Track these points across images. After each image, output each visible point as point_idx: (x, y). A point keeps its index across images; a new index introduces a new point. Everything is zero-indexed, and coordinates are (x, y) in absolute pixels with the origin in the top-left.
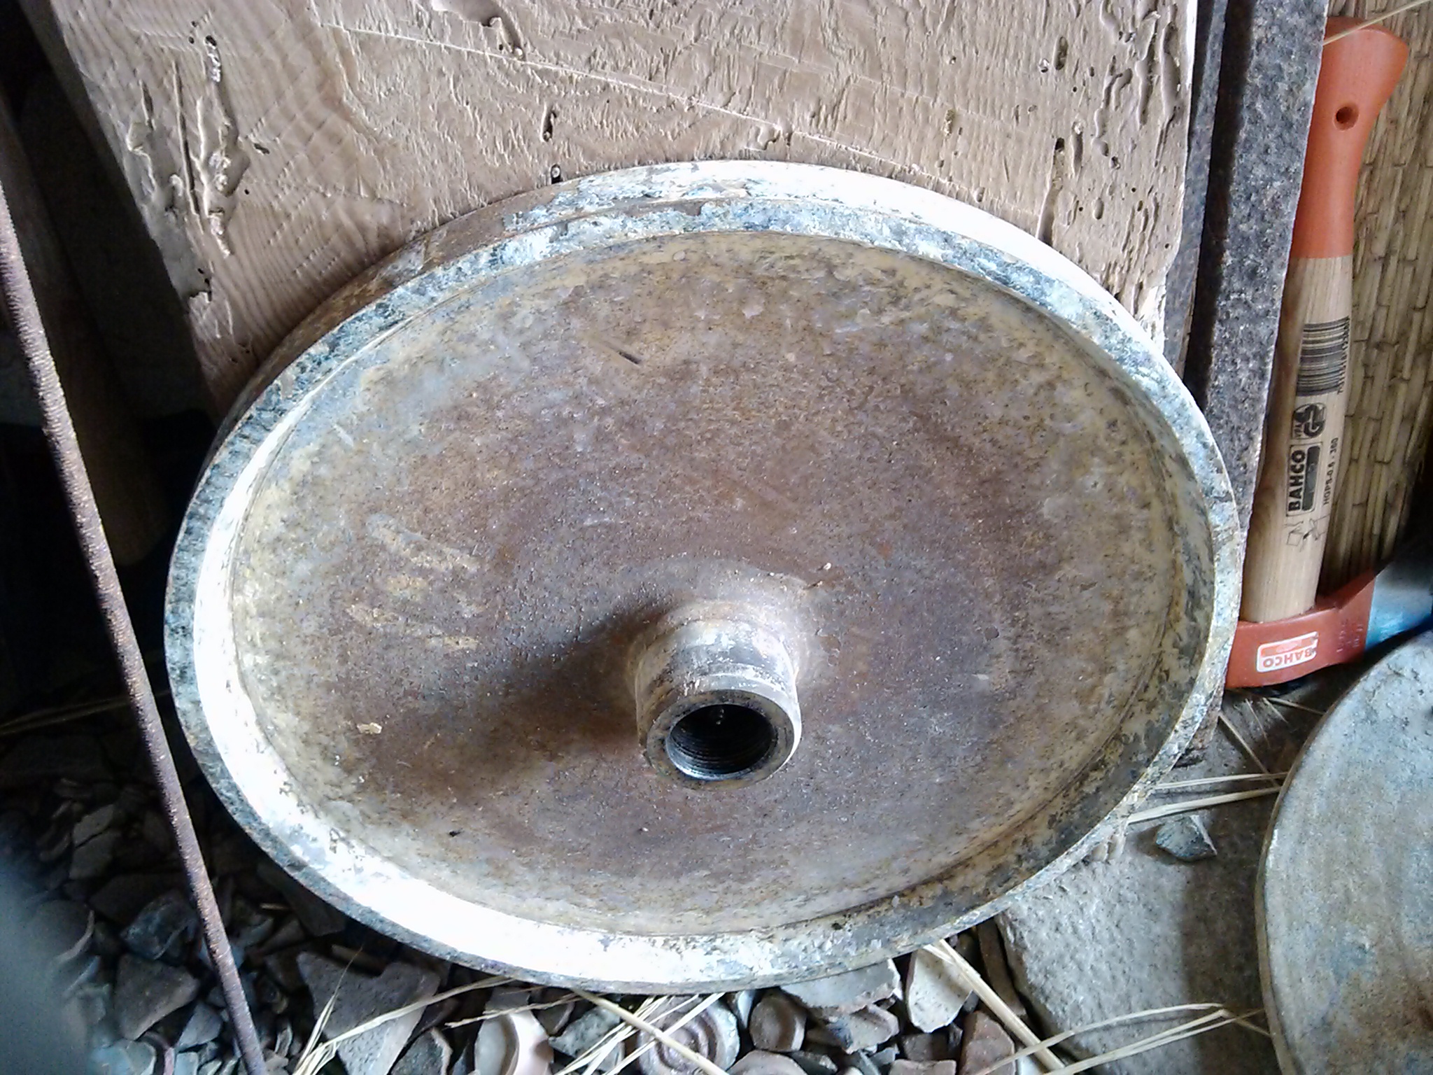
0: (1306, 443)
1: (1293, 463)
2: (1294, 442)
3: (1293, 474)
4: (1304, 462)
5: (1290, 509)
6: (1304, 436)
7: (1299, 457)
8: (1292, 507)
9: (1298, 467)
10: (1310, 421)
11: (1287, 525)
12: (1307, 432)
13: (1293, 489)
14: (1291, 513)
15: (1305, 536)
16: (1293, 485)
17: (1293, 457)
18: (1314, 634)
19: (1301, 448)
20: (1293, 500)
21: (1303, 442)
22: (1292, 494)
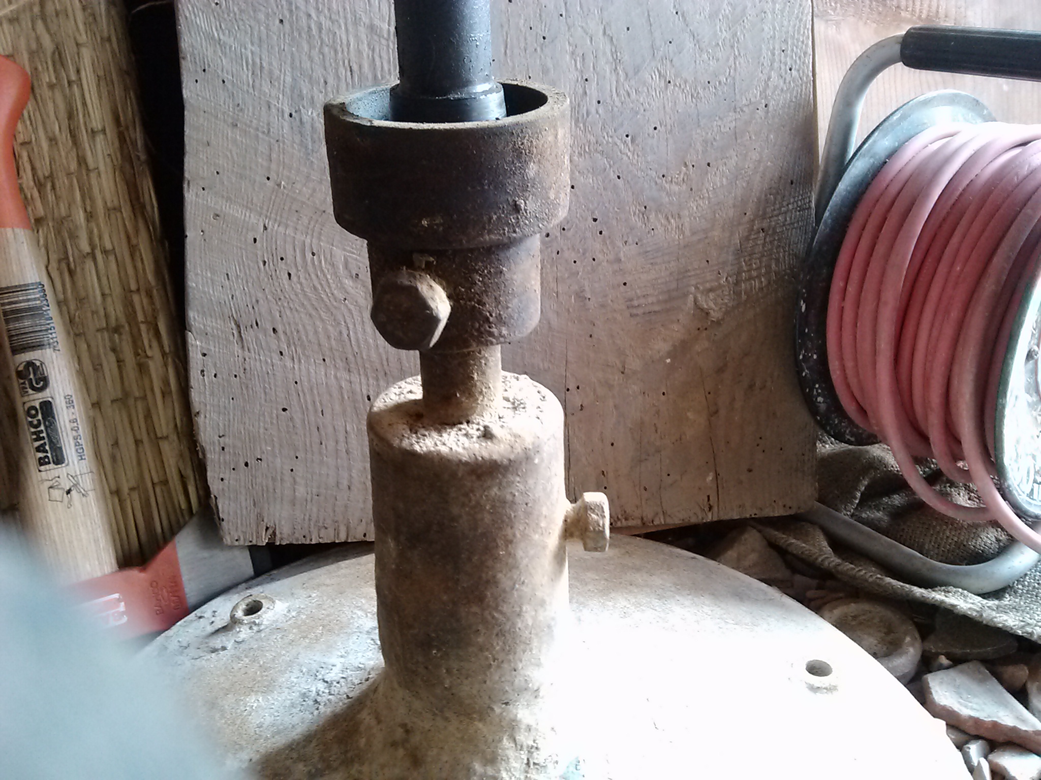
0: (36, 399)
1: (30, 419)
2: (26, 399)
3: (33, 430)
4: (40, 417)
5: (41, 465)
6: (31, 392)
7: (33, 412)
8: (42, 462)
9: (35, 422)
10: (32, 376)
11: (43, 481)
12: (33, 388)
13: (37, 444)
14: (42, 468)
15: (68, 492)
16: (36, 440)
17: (28, 413)
20: (41, 455)
21: (31, 398)
22: (38, 449)
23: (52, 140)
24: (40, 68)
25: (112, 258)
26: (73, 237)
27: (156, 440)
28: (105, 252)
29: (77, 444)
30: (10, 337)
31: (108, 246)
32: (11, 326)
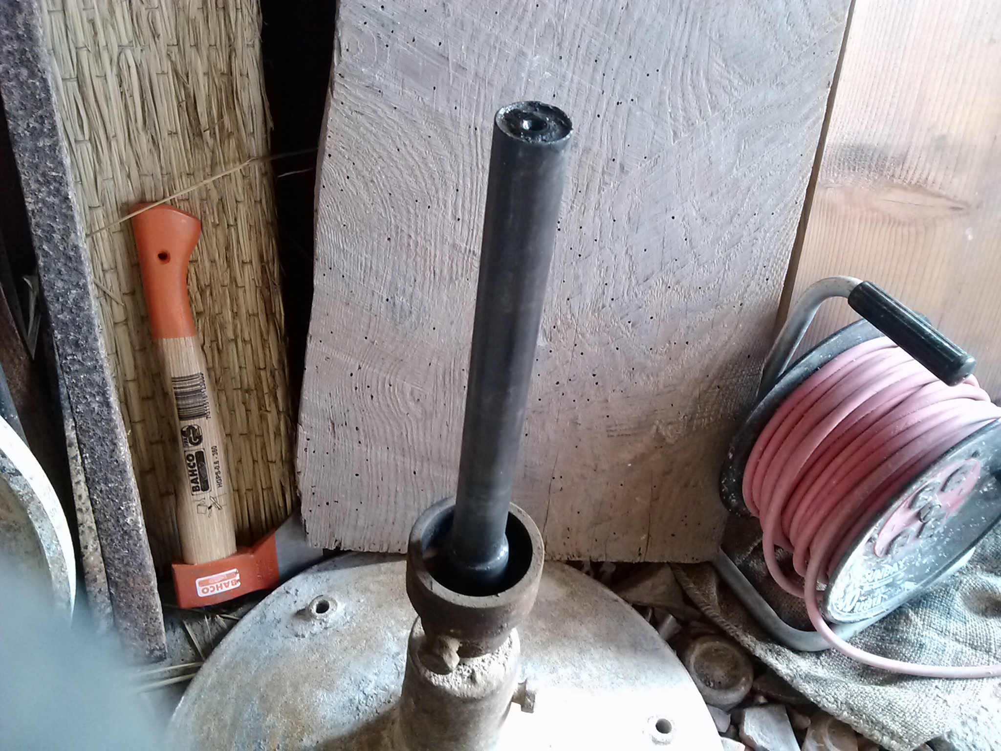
0: (193, 450)
1: (188, 462)
2: (186, 449)
3: (189, 469)
4: (195, 461)
5: (194, 491)
6: (190, 445)
7: (191, 458)
8: (195, 489)
9: (192, 464)
10: (191, 435)
11: (194, 501)
12: (192, 443)
13: (192, 478)
14: (194, 493)
15: (210, 508)
16: (191, 475)
17: (187, 458)
18: (235, 570)
19: (191, 453)
20: (193, 485)
21: (190, 449)
22: (192, 481)
23: (213, 262)
24: (208, 212)
25: (249, 346)
26: (223, 327)
27: (268, 462)
28: (244, 341)
29: (218, 477)
30: (179, 409)
31: (247, 338)
32: (180, 403)
